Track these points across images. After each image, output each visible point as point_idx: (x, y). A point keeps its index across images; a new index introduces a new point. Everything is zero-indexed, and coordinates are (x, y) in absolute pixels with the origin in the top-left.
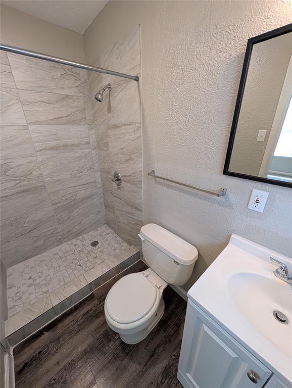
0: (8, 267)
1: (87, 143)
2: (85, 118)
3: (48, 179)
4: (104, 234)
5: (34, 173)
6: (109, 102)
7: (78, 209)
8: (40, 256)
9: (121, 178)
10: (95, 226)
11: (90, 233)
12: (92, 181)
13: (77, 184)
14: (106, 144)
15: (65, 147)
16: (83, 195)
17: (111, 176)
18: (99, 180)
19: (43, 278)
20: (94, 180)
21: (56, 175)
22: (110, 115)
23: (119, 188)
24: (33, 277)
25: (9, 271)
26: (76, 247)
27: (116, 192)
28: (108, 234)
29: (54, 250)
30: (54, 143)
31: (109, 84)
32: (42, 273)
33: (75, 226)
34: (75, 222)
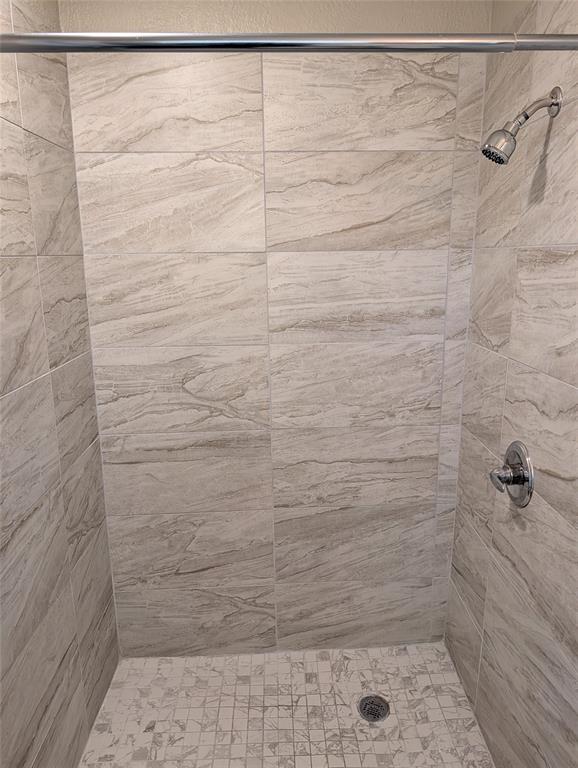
1: (435, 313)
2: (447, 223)
4: (423, 681)
5: (252, 395)
6: (544, 158)
8: (202, 660)
9: (531, 473)
11: (374, 652)
14: (503, 325)
17: (496, 459)
25: (125, 665)
26: (311, 687)
27: (503, 528)
28: (438, 690)
29: (247, 662)
30: (324, 308)
31: (555, 92)
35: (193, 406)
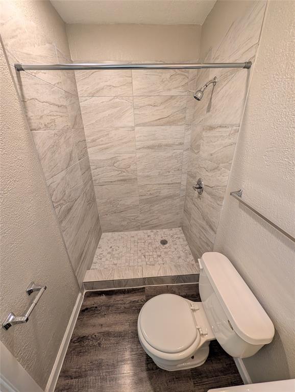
0: (104, 232)
1: (181, 144)
2: (185, 117)
3: (140, 174)
4: (176, 236)
5: (131, 167)
6: (211, 99)
7: (157, 206)
8: (122, 233)
9: (203, 186)
10: (170, 225)
11: (164, 230)
12: (178, 182)
13: (163, 182)
14: (198, 147)
15: (160, 146)
16: (165, 194)
17: (195, 182)
18: (184, 183)
19: (117, 252)
20: (180, 181)
21: (147, 171)
22: (208, 114)
23: (199, 197)
24: (113, 248)
25: (103, 234)
26: (149, 238)
27: (196, 200)
28: (179, 238)
29: (133, 233)
30: (151, 143)
31: (215, 79)
32: (119, 247)
33: (153, 220)
34: (154, 216)
35: (117, 170)
